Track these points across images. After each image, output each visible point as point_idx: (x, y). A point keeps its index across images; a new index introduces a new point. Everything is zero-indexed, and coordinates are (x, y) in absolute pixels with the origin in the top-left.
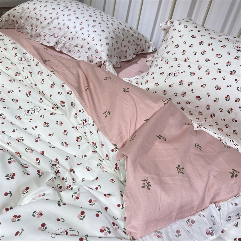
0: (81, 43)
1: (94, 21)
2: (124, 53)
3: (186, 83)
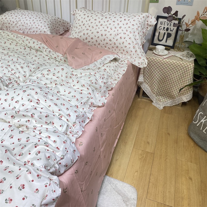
0: (36, 30)
1: (39, 18)
2: (58, 31)
3: (86, 34)
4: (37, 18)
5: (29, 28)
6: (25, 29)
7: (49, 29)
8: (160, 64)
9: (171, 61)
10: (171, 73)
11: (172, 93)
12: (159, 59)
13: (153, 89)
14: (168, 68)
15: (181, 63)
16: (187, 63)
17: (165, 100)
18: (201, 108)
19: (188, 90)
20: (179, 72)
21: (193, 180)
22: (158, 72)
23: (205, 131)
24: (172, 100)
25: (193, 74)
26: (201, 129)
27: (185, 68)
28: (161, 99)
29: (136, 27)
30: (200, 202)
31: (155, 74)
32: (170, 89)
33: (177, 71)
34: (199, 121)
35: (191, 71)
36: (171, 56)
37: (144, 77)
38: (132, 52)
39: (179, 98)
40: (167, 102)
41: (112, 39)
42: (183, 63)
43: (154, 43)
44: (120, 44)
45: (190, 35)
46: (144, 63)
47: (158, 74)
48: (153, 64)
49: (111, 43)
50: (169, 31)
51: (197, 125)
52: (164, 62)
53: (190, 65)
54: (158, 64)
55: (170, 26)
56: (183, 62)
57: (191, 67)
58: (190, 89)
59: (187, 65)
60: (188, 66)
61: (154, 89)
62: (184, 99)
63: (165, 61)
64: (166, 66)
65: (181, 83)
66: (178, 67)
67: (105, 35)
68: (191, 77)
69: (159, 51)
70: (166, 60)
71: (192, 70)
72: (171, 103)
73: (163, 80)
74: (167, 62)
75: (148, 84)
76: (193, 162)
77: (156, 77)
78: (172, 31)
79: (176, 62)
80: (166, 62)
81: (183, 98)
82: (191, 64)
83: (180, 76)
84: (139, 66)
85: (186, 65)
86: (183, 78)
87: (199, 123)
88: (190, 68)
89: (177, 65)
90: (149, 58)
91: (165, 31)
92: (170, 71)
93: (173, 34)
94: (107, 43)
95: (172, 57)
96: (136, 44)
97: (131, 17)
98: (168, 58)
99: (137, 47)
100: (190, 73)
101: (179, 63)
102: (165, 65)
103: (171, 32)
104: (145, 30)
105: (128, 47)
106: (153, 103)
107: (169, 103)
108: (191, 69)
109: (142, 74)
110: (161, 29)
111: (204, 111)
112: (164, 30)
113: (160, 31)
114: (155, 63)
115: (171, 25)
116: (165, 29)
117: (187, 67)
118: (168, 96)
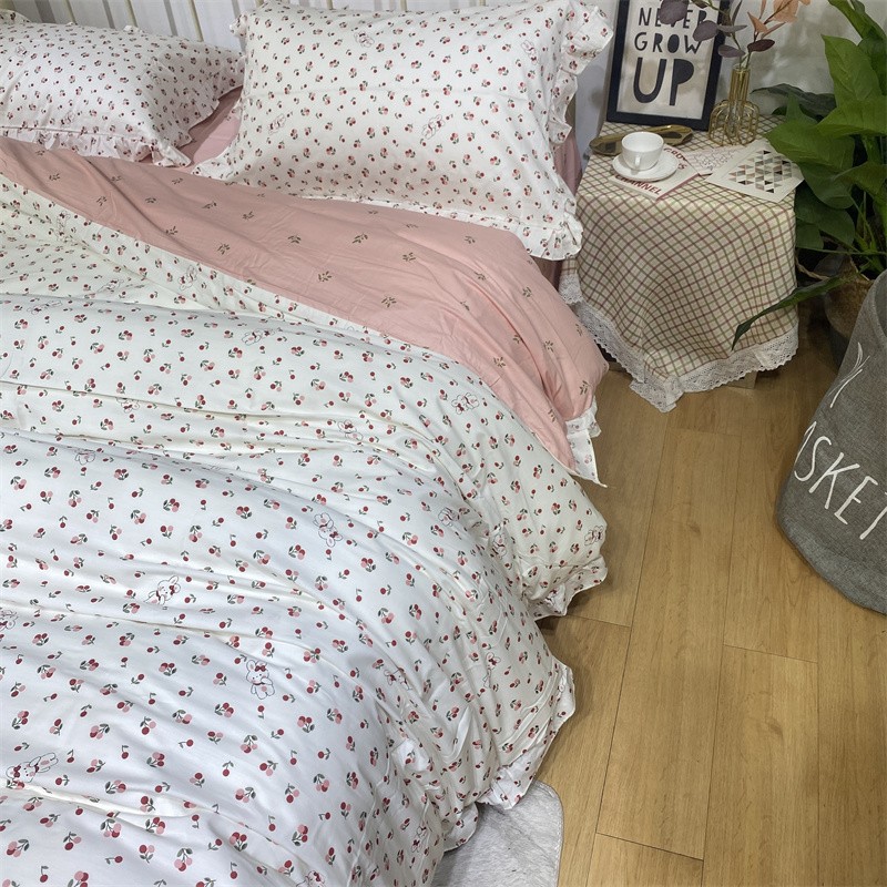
0: (90, 122)
1: (97, 63)
3: (301, 133)
4: (89, 62)
5: (61, 115)
6: (44, 123)
7: (146, 111)
8: (645, 222)
9: (692, 207)
10: (699, 256)
11: (710, 336)
12: (639, 199)
13: (627, 329)
14: (680, 236)
15: (737, 211)
16: (761, 209)
17: (684, 365)
18: (825, 416)
19: (775, 324)
20: (729, 249)
21: (785, 733)
22: (641, 257)
23: (842, 515)
24: (714, 363)
25: (791, 254)
26: (827, 507)
27: (755, 233)
28: (667, 360)
29: (517, 76)
30: (809, 829)
31: (629, 265)
32: (702, 321)
33: (722, 247)
34: (818, 473)
35: (784, 244)
36: (692, 179)
37: (581, 280)
38: (509, 194)
39: (740, 353)
40: (693, 374)
41: (417, 148)
42: (745, 212)
43: (618, 110)
44: (454, 166)
45: (777, 55)
46: (569, 239)
47: (641, 263)
48: (615, 225)
49: (412, 163)
50: (682, 53)
51: (812, 490)
52: (661, 212)
53: (775, 216)
54: (637, 221)
55: (685, 26)
56: (745, 208)
57: (779, 225)
58: (784, 320)
59: (763, 217)
60: (766, 221)
61: (632, 328)
62: (764, 361)
63: (665, 209)
64: (673, 230)
65: (744, 292)
66: (726, 229)
67: (385, 133)
68: (786, 269)
69: (638, 161)
70: (669, 201)
71: (787, 236)
72: (709, 377)
73: (665, 284)
74: (676, 213)
75: (602, 306)
76: (790, 654)
77: (635, 278)
78: (695, 51)
79: (714, 210)
80: (668, 213)
81: (760, 355)
82: (779, 214)
83: (736, 265)
84: (548, 254)
85: (759, 220)
86: (751, 274)
87: (817, 483)
88: (776, 232)
89: (720, 222)
90: (596, 198)
91: (665, 55)
92: (693, 249)
93: (702, 61)
94: (400, 167)
95: (696, 185)
96: (523, 160)
97: (490, 34)
98: (680, 190)
99: (529, 168)
100: (781, 251)
101: (725, 211)
102: (667, 224)
103: (689, 56)
104: (561, 80)
105: (489, 176)
106: (633, 382)
107: (701, 378)
108: (781, 235)
109: (571, 271)
110: (646, 43)
111: (834, 431)
112: (660, 51)
113: (641, 54)
114: (623, 219)
115: (687, 24)
116: (664, 44)
117: (764, 228)
118: (696, 346)
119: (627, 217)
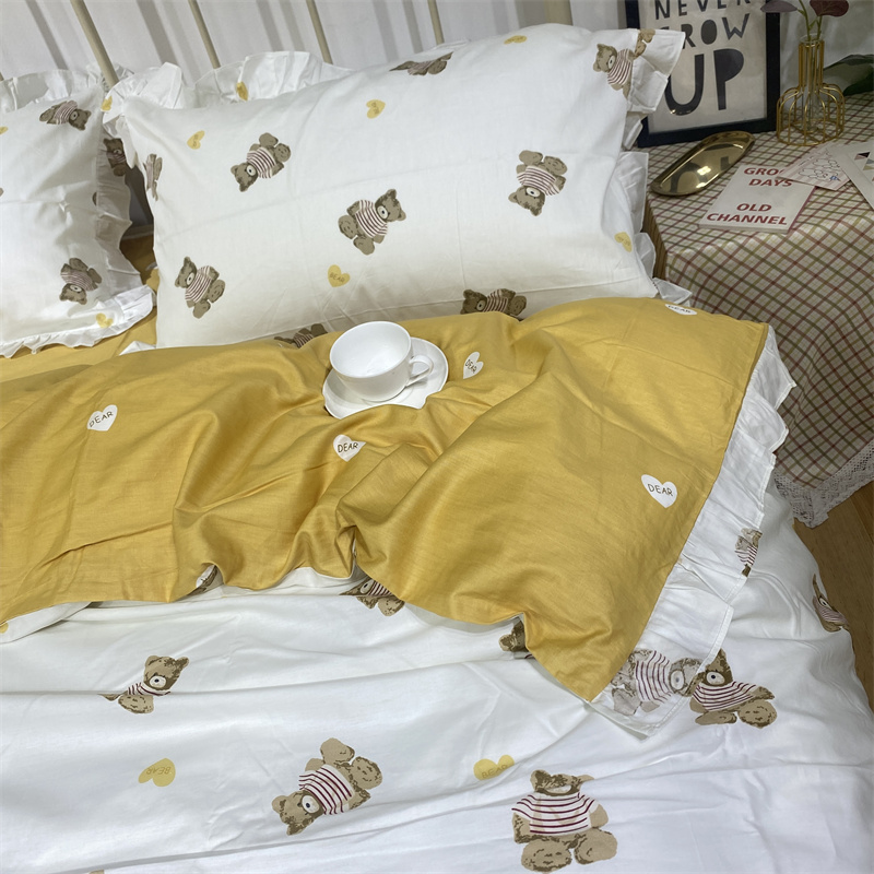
8: (774, 267)
9: (840, 229)
36: (812, 194)
48: (731, 281)
50: (721, 42)
52: (796, 247)
54: (763, 268)
55: (720, 7)
63: (802, 242)
64: (817, 267)
70: (806, 229)
78: (740, 34)
91: (700, 49)
112: (693, 45)
116: (696, 35)
119: (747, 267)
